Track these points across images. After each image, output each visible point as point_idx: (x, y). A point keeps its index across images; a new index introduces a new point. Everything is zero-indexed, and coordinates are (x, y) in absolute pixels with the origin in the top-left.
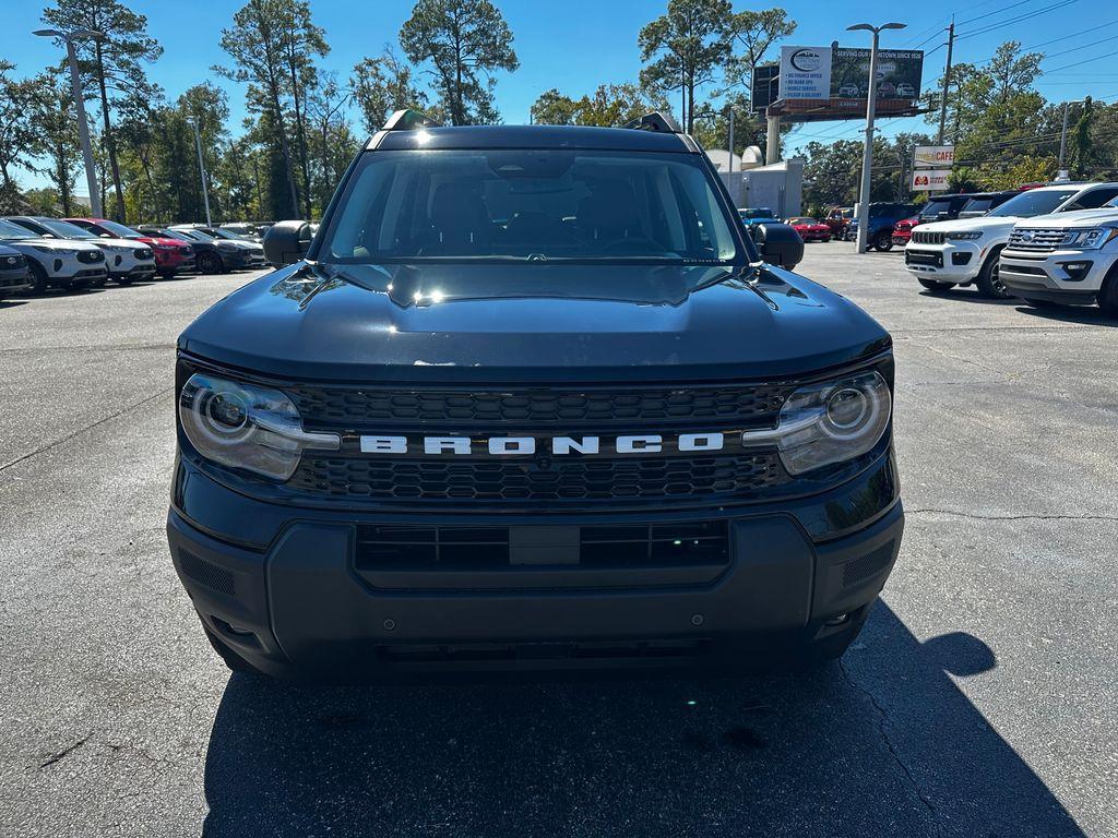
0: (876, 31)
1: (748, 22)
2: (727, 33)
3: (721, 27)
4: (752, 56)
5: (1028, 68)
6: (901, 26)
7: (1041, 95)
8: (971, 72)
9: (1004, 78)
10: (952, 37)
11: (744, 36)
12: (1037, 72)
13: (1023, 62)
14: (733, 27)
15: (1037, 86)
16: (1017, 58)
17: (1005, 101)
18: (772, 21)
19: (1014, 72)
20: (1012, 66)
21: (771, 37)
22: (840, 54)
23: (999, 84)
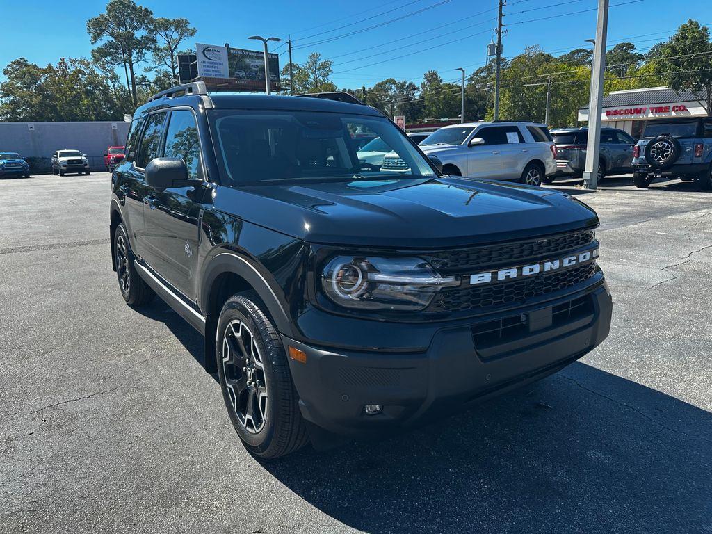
0: (265, 41)
1: (165, 25)
2: (152, 31)
3: (147, 26)
4: (170, 48)
5: (325, 67)
6: (278, 40)
7: (334, 84)
8: (297, 68)
9: (314, 72)
10: (290, 48)
11: (163, 34)
12: (330, 71)
13: (322, 65)
14: (155, 27)
15: (331, 79)
16: (319, 62)
17: (317, 86)
18: (180, 25)
19: (319, 70)
20: (317, 67)
21: (181, 36)
22: (232, 52)
23: (312, 76)
